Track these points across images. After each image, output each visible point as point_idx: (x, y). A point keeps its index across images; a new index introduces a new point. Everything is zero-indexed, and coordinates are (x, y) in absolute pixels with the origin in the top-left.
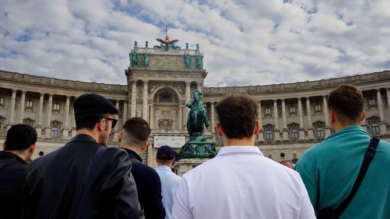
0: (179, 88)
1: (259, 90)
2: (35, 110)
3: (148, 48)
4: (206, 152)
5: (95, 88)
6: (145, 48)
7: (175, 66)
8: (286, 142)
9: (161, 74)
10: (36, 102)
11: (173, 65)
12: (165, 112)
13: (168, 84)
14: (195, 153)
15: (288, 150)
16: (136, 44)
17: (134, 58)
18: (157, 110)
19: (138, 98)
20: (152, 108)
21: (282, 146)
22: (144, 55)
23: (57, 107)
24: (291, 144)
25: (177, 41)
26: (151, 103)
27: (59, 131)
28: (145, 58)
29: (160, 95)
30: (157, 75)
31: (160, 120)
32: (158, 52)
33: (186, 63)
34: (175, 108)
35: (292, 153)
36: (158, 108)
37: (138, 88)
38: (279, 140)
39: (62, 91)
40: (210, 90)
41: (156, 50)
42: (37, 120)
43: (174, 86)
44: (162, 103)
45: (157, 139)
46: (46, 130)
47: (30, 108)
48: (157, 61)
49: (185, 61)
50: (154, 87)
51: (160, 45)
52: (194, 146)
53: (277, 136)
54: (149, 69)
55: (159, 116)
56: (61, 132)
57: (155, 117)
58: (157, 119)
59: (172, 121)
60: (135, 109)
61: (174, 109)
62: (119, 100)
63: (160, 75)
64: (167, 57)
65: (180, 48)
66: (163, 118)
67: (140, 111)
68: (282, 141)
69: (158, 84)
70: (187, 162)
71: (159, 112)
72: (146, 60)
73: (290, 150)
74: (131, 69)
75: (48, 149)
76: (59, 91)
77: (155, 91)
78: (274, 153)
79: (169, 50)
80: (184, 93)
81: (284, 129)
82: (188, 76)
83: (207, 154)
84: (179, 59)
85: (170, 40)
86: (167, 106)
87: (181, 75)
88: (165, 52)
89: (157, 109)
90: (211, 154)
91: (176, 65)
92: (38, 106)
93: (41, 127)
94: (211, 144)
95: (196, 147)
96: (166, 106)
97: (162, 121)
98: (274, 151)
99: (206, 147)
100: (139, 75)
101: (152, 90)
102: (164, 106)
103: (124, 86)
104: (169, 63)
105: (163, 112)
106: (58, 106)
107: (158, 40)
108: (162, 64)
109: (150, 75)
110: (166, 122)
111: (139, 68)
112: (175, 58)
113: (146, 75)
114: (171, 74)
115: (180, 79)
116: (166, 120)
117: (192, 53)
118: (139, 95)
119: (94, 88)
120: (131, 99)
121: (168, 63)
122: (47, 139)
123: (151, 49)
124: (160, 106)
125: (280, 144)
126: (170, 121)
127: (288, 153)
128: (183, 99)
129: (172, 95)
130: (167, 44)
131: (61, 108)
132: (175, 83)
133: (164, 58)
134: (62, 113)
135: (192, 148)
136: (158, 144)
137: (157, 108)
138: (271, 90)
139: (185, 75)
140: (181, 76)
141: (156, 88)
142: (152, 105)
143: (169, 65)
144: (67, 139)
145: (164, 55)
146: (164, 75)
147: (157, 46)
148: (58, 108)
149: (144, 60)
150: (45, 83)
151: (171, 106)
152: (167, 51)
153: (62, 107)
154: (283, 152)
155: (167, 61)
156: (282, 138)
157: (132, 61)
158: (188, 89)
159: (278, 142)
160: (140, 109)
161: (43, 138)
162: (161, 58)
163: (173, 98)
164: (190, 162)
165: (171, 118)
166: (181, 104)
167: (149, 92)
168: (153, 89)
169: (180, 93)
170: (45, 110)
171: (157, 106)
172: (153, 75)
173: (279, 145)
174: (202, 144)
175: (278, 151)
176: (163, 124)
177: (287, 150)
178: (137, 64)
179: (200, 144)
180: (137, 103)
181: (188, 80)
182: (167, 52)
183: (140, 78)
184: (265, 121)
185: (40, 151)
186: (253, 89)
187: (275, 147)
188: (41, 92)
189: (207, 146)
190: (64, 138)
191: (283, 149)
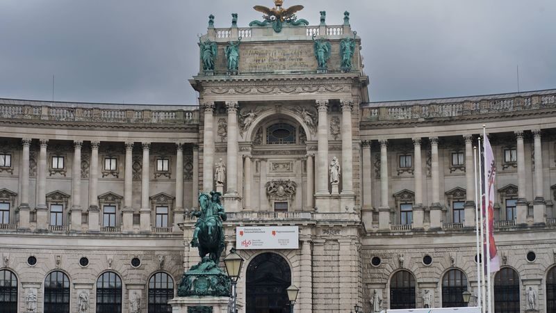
0: (305, 113)
1: (486, 111)
2: (15, 173)
3: (238, 29)
4: (208, 287)
5: (132, 121)
6: (230, 29)
7: (295, 65)
8: (538, 227)
9: (262, 87)
10: (16, 156)
11: (293, 62)
12: (281, 166)
13: (280, 106)
14: (192, 289)
15: (543, 246)
16: (211, 22)
17: (207, 54)
18: (263, 163)
19: (218, 139)
20: (248, 160)
21: (531, 236)
22: (227, 44)
23: (58, 163)
24: (548, 231)
25: (300, 8)
26: (247, 150)
27: (66, 212)
28: (229, 53)
29: (269, 129)
30: (254, 90)
31: (269, 183)
32: (259, 35)
33: (317, 58)
34: (300, 156)
35: (550, 251)
36: (265, 157)
37: (217, 118)
38: (525, 222)
39: (65, 132)
40: (379, 113)
41: (254, 31)
42: (20, 191)
43: (295, 111)
44: (274, 147)
45: (241, 233)
46: (39, 213)
47: (6, 170)
48: (257, 57)
49: (317, 53)
50: (252, 114)
51: (262, 20)
52: (193, 278)
53: (521, 214)
54: (237, 78)
55: (268, 173)
56: (70, 214)
57: (257, 177)
58: (264, 181)
59: (295, 185)
60: (210, 166)
61: (299, 159)
62: (183, 143)
63: (262, 90)
64: (278, 45)
65: (307, 23)
66: (276, 179)
67: (222, 169)
68: (530, 224)
69: (259, 108)
70: (178, 302)
71: (266, 167)
72: (231, 58)
73: (548, 246)
74: (200, 79)
75: (44, 251)
76: (58, 132)
77: (255, 123)
78: (512, 252)
79: (283, 30)
80: (315, 125)
81: (537, 198)
82: (322, 88)
83: (210, 289)
84: (305, 47)
85: (285, 7)
86: (285, 153)
87: (306, 86)
88: (275, 34)
89: (263, 159)
90: (215, 290)
91: (298, 62)
92: (20, 164)
93: (29, 208)
94: (216, 275)
95: (195, 280)
96: (282, 153)
97: (272, 185)
98: (514, 247)
99: (208, 280)
100: (217, 91)
101: (246, 121)
102: (276, 153)
103: (192, 112)
104: (284, 60)
105: (276, 165)
106: (61, 160)
107: (259, 8)
108: (267, 61)
109: (240, 90)
110: (281, 188)
111: (215, 78)
112: (296, 46)
113: (232, 90)
114: (284, 86)
115: (304, 95)
116: (282, 183)
117: (335, 34)
118: (220, 134)
119: (129, 121)
120: (203, 142)
121: (281, 60)
122: (41, 231)
123: (245, 29)
124: (269, 152)
125: (527, 232)
126: (289, 185)
127: (542, 251)
128: (314, 139)
129: (293, 128)
130: (278, 17)
131: (66, 165)
132: (296, 105)
133: (271, 48)
134: (68, 175)
135: (190, 282)
136: (244, 243)
137: (261, 157)
138: (511, 109)
139: (314, 85)
140: (307, 89)
141: (256, 116)
142: (248, 153)
143: (282, 62)
144: (78, 229)
145: (272, 42)
146: (269, 90)
147: (255, 22)
148: (61, 166)
149: (228, 57)
150: (30, 117)
151: (293, 152)
152: (278, 32)
153: (68, 164)
154: (532, 248)
155: (279, 55)
156: (531, 219)
157: (203, 62)
158: (323, 117)
159: (522, 228)
160: (220, 164)
161: (33, 229)
162: (264, 48)
163: (298, 135)
164: (182, 302)
165: (292, 179)
166: (310, 149)
167: (242, 126)
168: (250, 119)
169: (308, 124)
170: (35, 170)
171: (263, 153)
172: (246, 90)
173: (524, 235)
174: (204, 275)
175: (521, 247)
176: (274, 192)
177: (540, 246)
178: (212, 68)
179: (200, 275)
180: (217, 150)
181: (322, 97)
182: (279, 35)
183: (220, 98)
184: (502, 178)
185: (29, 255)
186: (472, 107)
187: (515, 238)
188: (24, 137)
189: (210, 278)
190: (74, 228)
191: (533, 242)
